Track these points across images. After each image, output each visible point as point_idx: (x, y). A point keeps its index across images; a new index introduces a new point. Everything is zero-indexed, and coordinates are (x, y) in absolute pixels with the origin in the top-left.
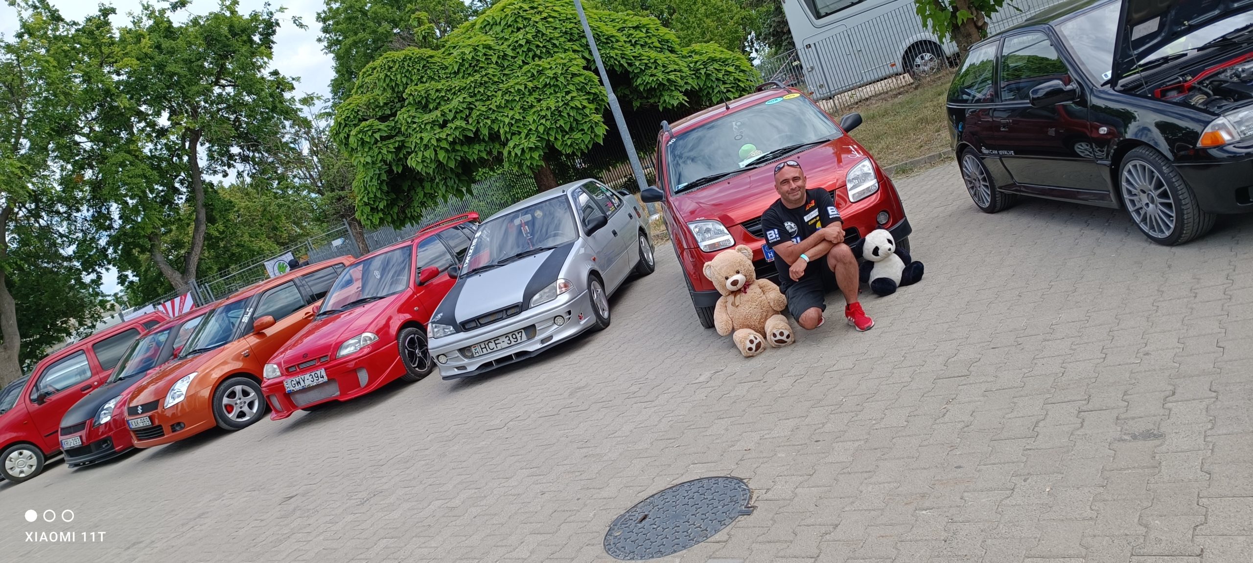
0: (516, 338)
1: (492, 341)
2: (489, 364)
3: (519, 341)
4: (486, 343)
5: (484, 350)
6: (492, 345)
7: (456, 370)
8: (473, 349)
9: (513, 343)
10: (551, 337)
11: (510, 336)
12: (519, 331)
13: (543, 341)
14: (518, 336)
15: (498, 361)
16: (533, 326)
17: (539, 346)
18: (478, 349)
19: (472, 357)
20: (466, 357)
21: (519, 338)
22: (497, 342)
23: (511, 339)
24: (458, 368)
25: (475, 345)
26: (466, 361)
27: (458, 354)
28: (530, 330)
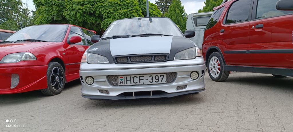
0: (158, 79)
1: (138, 76)
2: (130, 94)
3: (159, 82)
4: (132, 76)
5: (129, 82)
6: (136, 80)
7: (98, 92)
8: (119, 79)
9: (154, 82)
10: (185, 86)
11: (154, 76)
12: (162, 74)
13: (178, 87)
14: (160, 78)
15: (137, 94)
16: (175, 74)
17: (175, 91)
18: (124, 80)
19: (117, 85)
20: (111, 84)
21: (160, 80)
22: (141, 78)
23: (154, 79)
24: (101, 91)
25: (122, 76)
26: (111, 87)
27: (105, 79)
28: (171, 76)
